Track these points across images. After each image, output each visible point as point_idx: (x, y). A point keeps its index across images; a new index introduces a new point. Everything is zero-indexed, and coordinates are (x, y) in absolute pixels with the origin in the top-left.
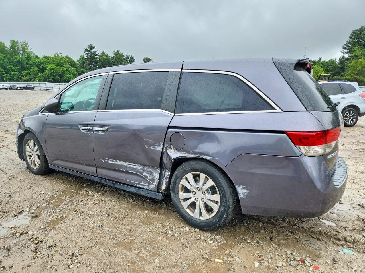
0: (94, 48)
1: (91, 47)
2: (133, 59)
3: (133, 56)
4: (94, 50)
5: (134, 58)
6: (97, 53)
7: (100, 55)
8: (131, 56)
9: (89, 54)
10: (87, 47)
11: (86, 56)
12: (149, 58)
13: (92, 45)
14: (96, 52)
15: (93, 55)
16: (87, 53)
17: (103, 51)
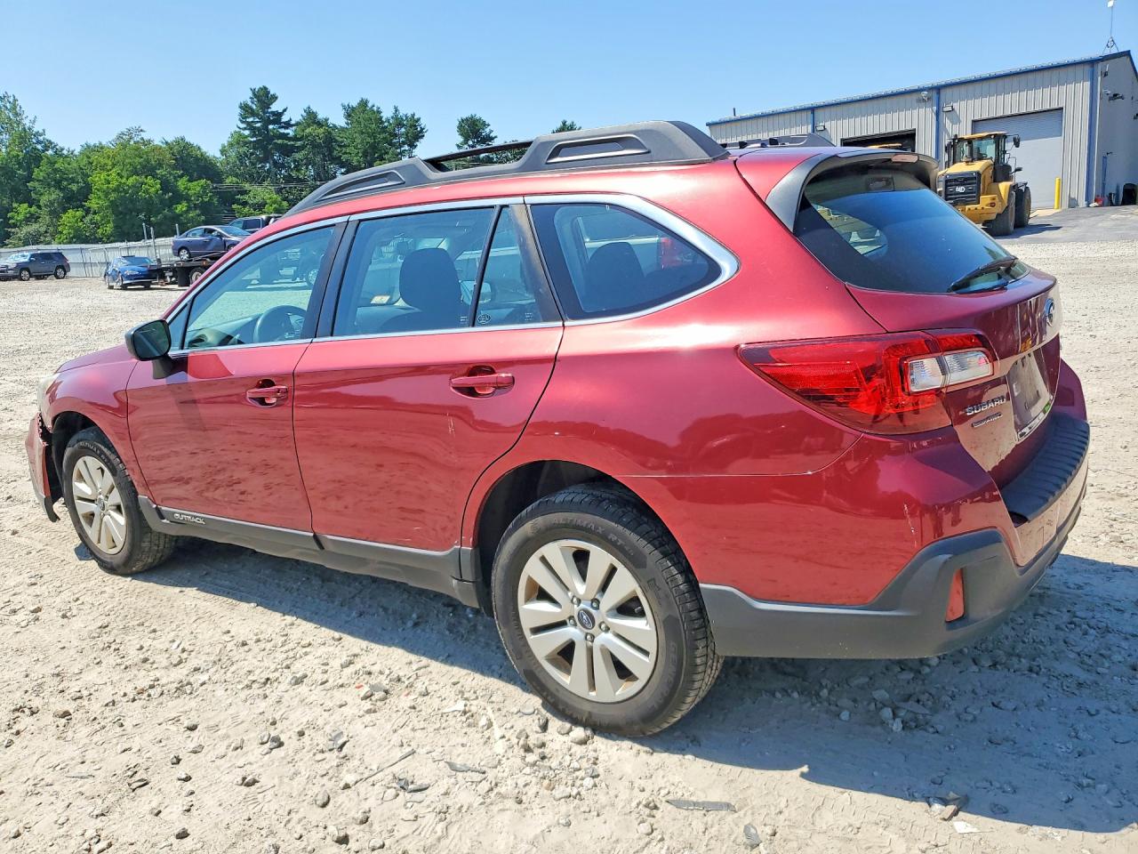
0: (275, 98)
1: (264, 97)
2: (419, 129)
4: (275, 107)
5: (423, 122)
6: (285, 118)
7: (297, 124)
8: (409, 115)
9: (259, 125)
10: (246, 97)
11: (247, 133)
13: (265, 88)
14: (281, 114)
16: (251, 120)
17: (309, 108)
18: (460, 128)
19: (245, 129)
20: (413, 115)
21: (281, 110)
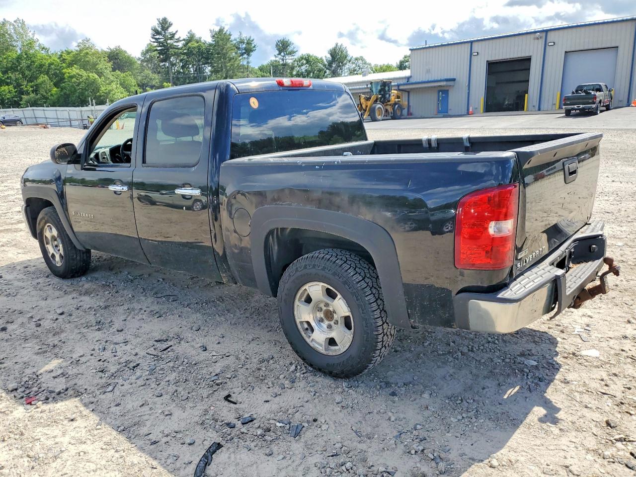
0: (171, 25)
1: (165, 24)
2: (253, 45)
3: (252, 39)
5: (255, 43)
6: (176, 37)
7: (184, 40)
8: (248, 38)
9: (162, 40)
10: (156, 24)
11: (156, 44)
12: (287, 39)
13: (166, 18)
14: (175, 34)
15: (169, 41)
16: (157, 37)
17: (191, 31)
18: (277, 45)
19: (154, 42)
21: (174, 32)
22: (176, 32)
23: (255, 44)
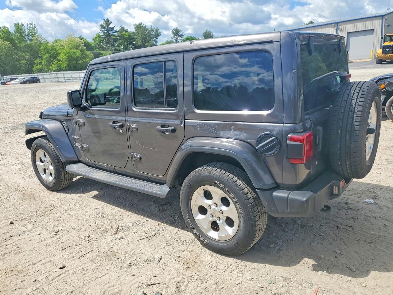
0: (111, 23)
1: (108, 22)
2: (159, 32)
4: (111, 26)
8: (156, 28)
10: (102, 22)
12: (178, 28)
13: (108, 19)
17: (122, 26)
18: (173, 32)
19: (101, 33)
20: (157, 28)
21: (113, 27)
22: (115, 26)
23: (160, 31)
